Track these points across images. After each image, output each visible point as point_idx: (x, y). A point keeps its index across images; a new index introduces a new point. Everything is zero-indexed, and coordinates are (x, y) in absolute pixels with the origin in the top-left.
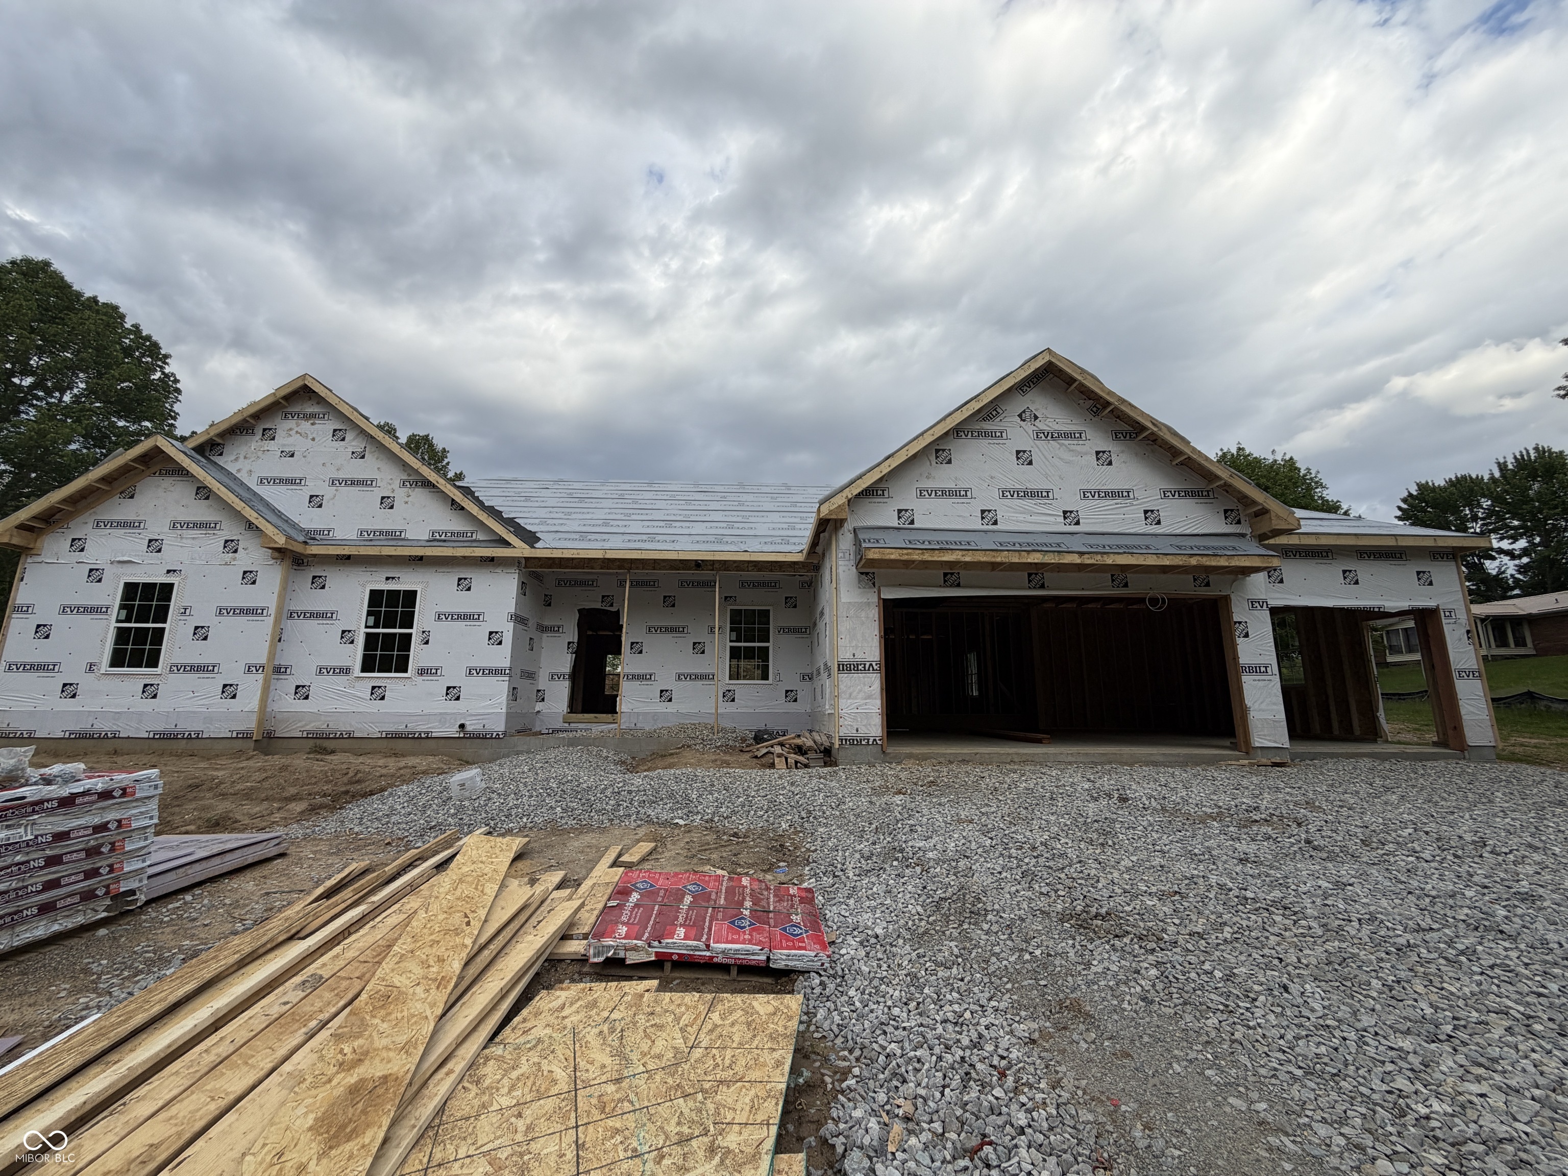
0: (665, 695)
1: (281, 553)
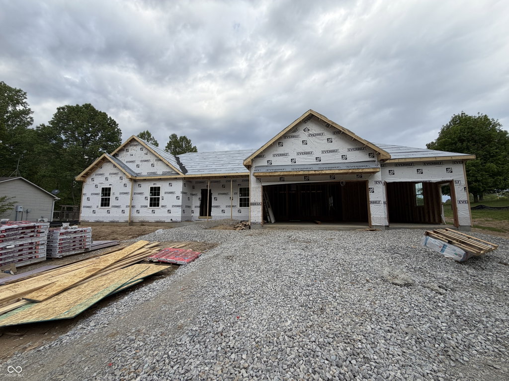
0: (223, 211)
1: (131, 179)
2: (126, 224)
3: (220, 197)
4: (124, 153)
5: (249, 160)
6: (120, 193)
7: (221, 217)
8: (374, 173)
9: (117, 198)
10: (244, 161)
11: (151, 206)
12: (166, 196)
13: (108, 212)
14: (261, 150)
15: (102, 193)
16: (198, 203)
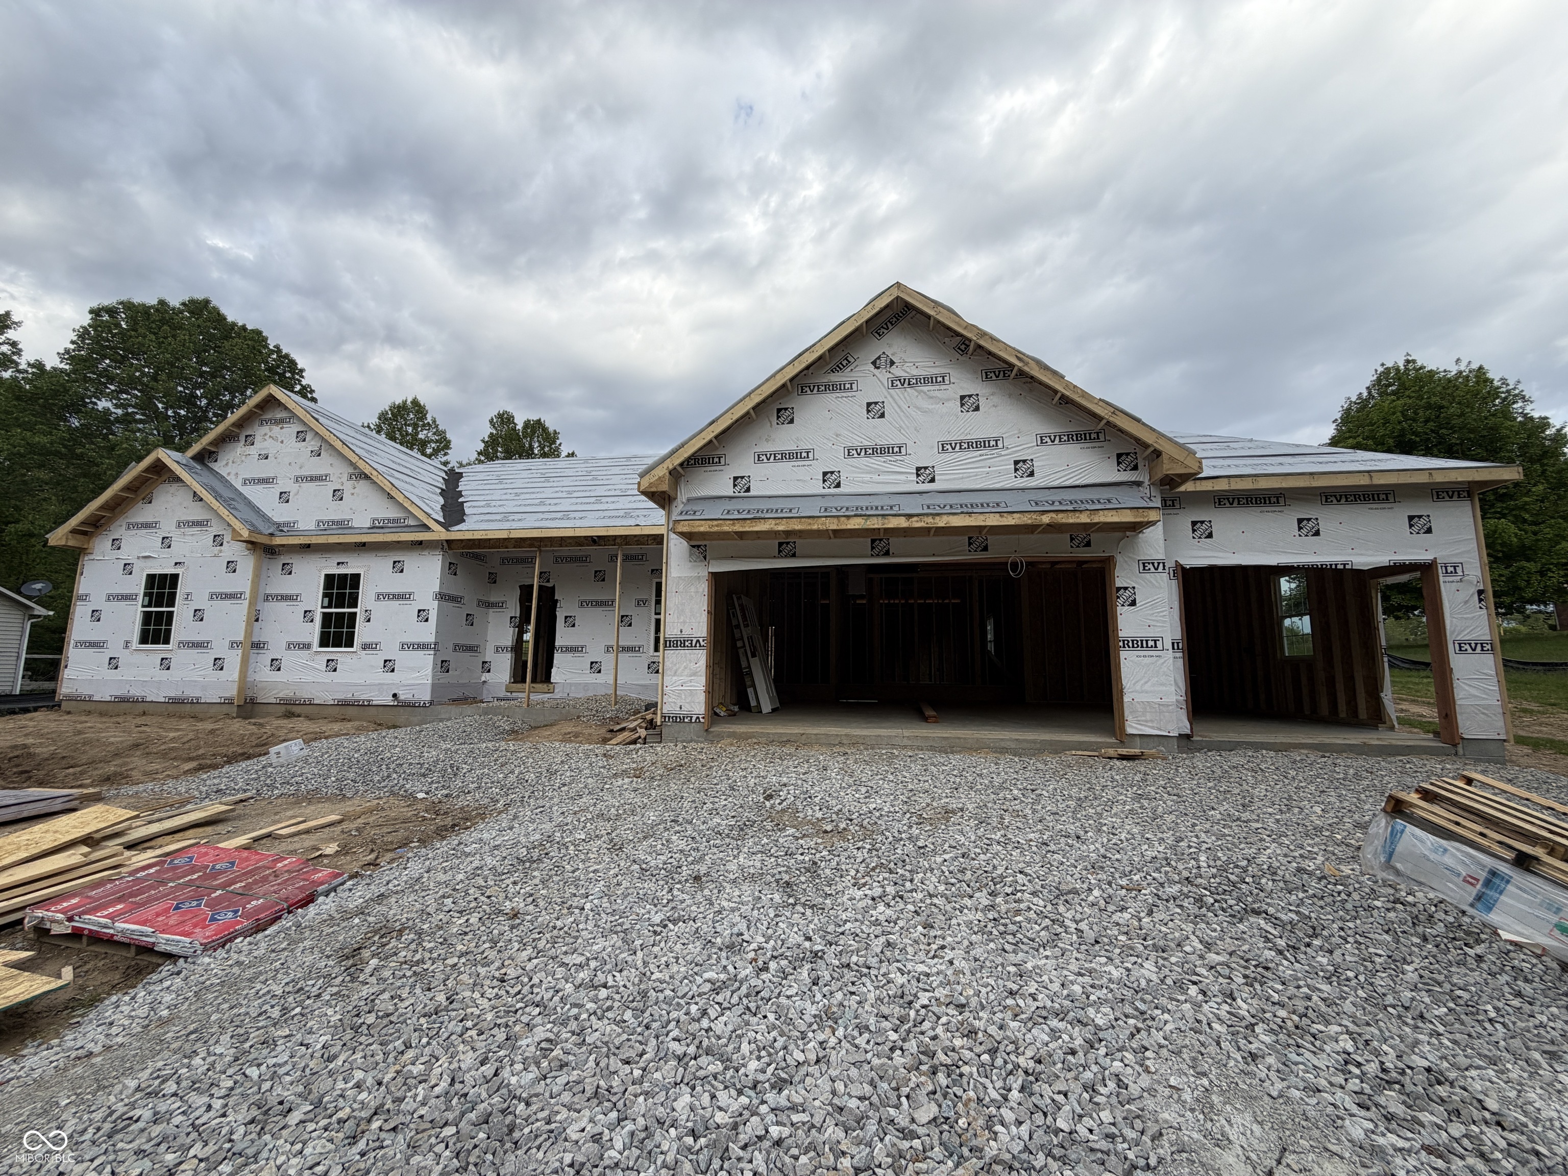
0: (596, 667)
1: (252, 545)
2: (225, 709)
3: (585, 616)
4: (238, 450)
5: (662, 471)
6: (213, 596)
7: (586, 686)
8: (1136, 528)
9: (198, 615)
10: (642, 476)
11: (324, 643)
12: (380, 610)
13: (165, 664)
14: (709, 435)
15: (145, 595)
16: (508, 637)
